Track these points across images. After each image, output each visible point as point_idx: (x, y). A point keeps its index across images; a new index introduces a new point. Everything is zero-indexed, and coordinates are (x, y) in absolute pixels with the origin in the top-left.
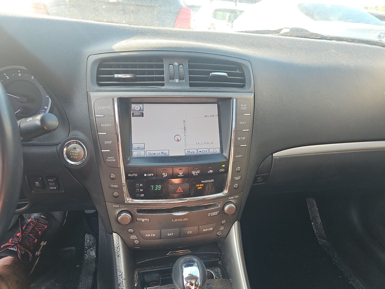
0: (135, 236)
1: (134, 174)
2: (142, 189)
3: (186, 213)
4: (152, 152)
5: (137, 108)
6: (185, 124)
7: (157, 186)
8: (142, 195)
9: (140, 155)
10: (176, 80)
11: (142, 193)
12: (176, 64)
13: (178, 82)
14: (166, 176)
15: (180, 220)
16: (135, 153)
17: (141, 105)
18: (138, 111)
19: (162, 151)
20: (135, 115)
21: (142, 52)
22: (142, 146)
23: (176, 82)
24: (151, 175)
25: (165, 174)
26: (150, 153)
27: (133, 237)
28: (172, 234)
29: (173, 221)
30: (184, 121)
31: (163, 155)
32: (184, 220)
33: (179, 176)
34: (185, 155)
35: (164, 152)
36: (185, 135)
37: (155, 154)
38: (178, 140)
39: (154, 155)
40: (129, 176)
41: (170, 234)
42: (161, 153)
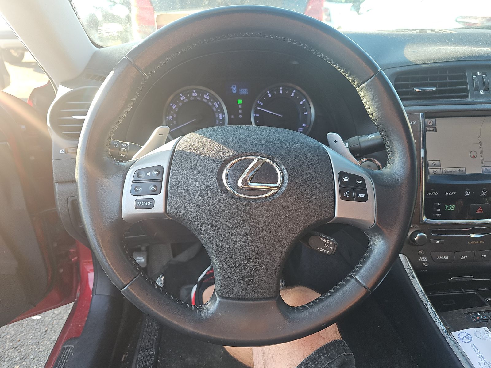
0: (425, 258)
1: (434, 193)
2: (439, 209)
3: (483, 235)
4: (448, 170)
5: (430, 123)
6: (480, 139)
7: (450, 207)
8: (439, 215)
9: (436, 172)
10: (481, 91)
11: (439, 212)
12: (480, 74)
13: (483, 93)
14: (468, 195)
15: (476, 242)
16: (431, 171)
17: (434, 120)
18: (431, 126)
19: (459, 169)
20: (428, 131)
21: (446, 63)
22: (438, 162)
23: (481, 93)
24: (453, 194)
25: (468, 193)
26: (446, 171)
27: (422, 259)
28: (466, 257)
29: (468, 243)
30: (479, 135)
31: (459, 173)
32: (480, 243)
33: (482, 195)
34: (483, 173)
35: (461, 169)
36: (481, 151)
37: (451, 171)
38: (474, 157)
39: (450, 173)
40: (429, 194)
41: (464, 257)
42: (457, 171)
